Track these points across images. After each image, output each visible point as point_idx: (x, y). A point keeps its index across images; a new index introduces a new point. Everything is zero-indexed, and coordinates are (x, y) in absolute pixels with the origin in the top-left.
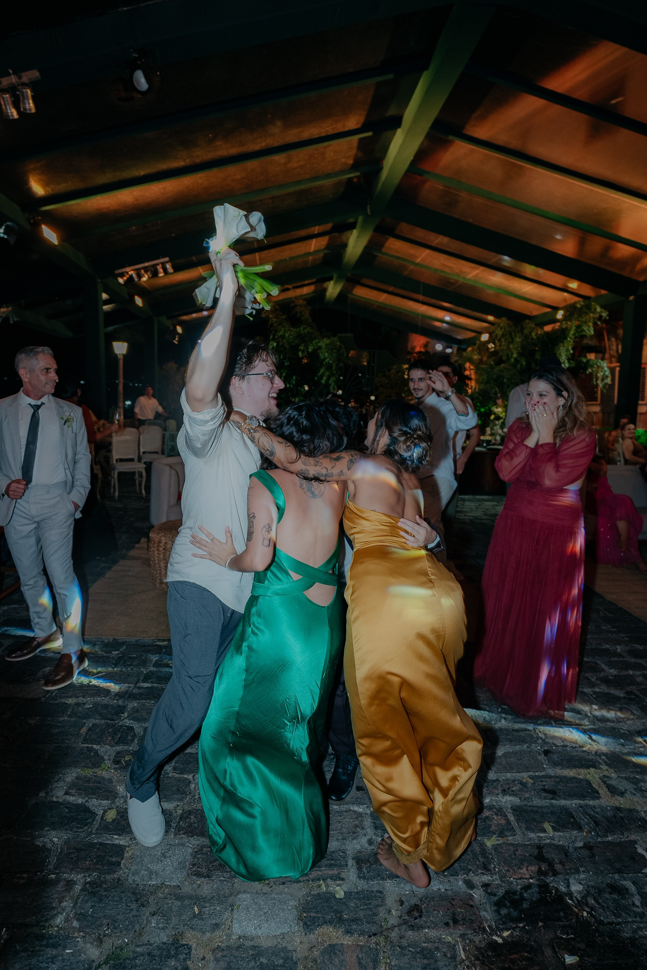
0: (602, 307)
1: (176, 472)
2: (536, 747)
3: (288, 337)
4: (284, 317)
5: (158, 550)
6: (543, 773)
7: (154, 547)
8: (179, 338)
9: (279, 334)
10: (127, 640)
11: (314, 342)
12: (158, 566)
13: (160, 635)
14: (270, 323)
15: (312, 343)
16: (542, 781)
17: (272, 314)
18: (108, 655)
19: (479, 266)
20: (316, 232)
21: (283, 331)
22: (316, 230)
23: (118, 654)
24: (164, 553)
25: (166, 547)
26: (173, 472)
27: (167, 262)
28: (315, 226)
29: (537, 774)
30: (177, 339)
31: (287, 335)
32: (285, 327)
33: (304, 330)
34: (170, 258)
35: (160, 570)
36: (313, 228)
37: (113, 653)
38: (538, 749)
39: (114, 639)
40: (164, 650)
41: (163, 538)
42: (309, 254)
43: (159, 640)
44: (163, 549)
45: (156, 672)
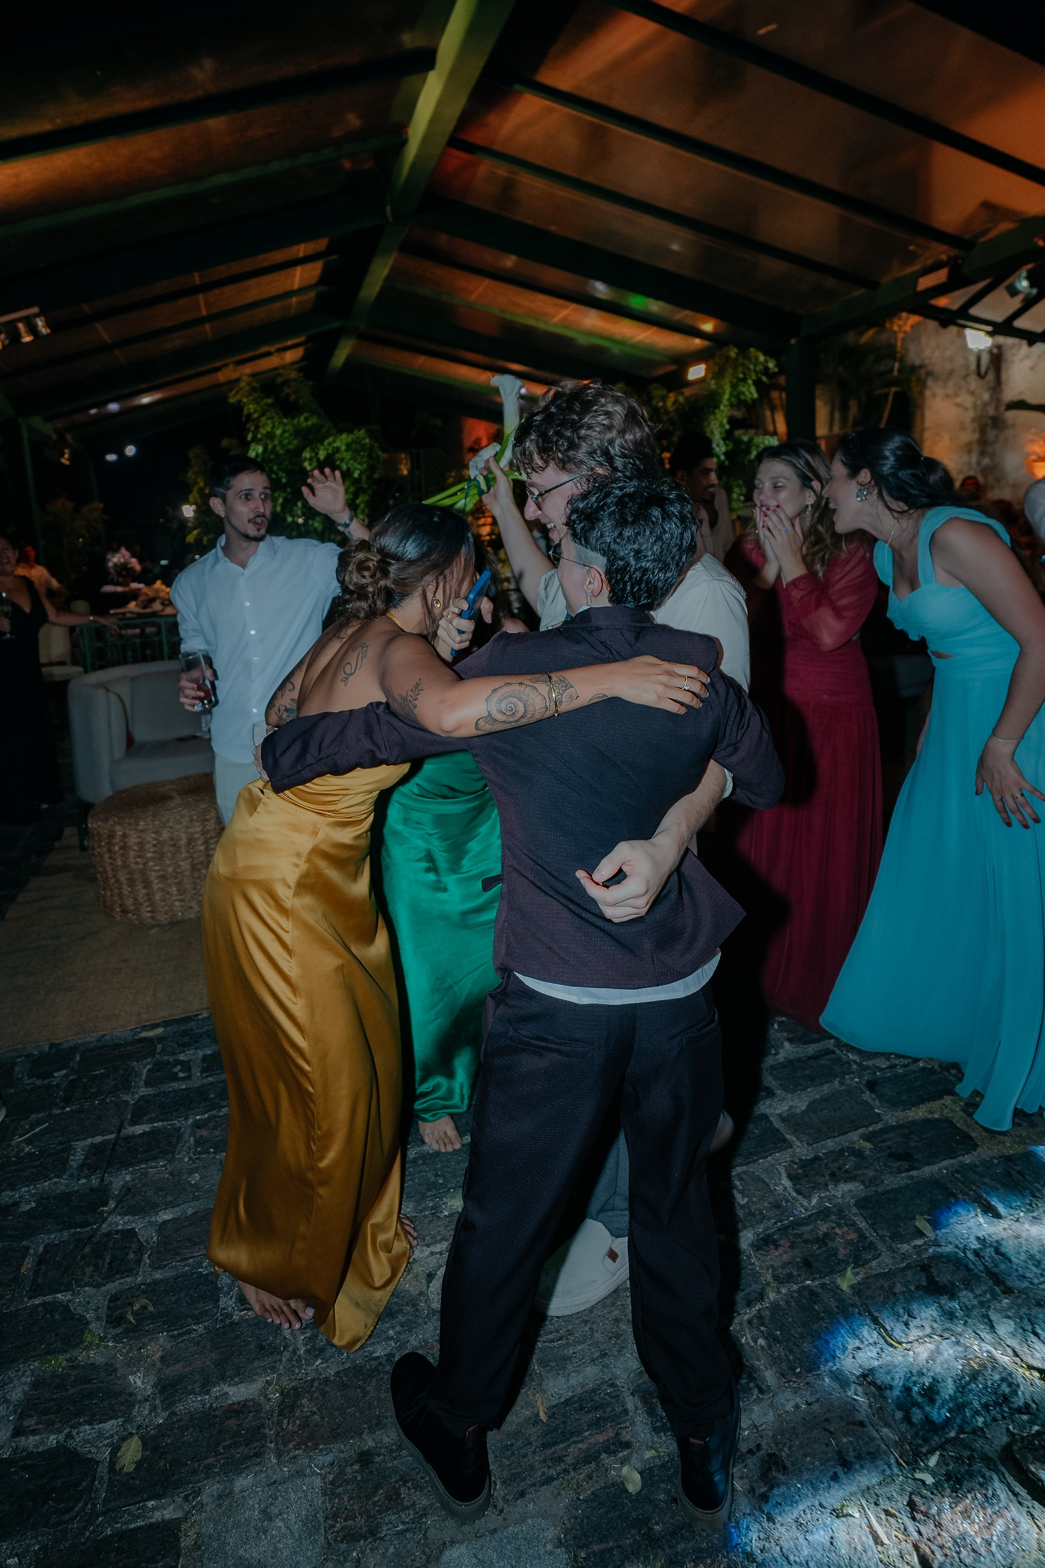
0: (765, 354)
1: (119, 696)
2: (853, 1079)
3: (281, 435)
4: (269, 401)
5: (110, 851)
6: (879, 1126)
7: (100, 847)
8: (70, 453)
9: (264, 432)
10: (79, 1042)
11: (326, 442)
12: (113, 880)
13: (144, 1016)
14: (245, 412)
15: (322, 444)
16: (884, 1141)
17: (248, 397)
18: (46, 1081)
19: (568, 303)
20: (301, 255)
21: (271, 426)
22: (301, 250)
23: (66, 1076)
24: (123, 855)
25: (125, 843)
26: (113, 698)
27: (37, 315)
28: (298, 242)
29: (871, 1129)
30: (66, 456)
31: (278, 432)
32: (272, 418)
33: (305, 421)
34: (41, 309)
35: (120, 888)
36: (296, 248)
37: (56, 1074)
38: (857, 1082)
39: (52, 1046)
40: (159, 1046)
41: (118, 827)
42: (290, 294)
43: (145, 1028)
44: (120, 848)
45: (155, 1095)
